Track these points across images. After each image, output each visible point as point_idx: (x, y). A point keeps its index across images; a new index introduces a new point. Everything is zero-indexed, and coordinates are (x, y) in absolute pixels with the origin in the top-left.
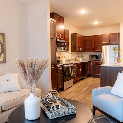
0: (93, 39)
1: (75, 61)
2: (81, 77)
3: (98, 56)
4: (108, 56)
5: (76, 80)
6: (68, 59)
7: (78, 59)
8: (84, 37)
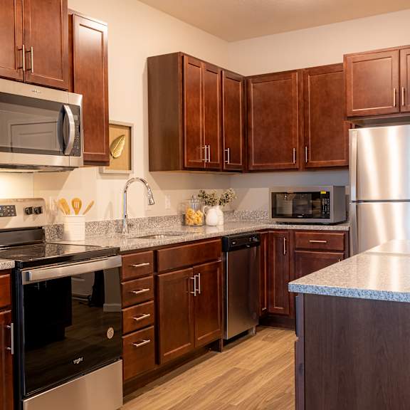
0: (295, 92)
1: (177, 227)
2: (204, 337)
3: (328, 195)
4: (395, 195)
5: (157, 361)
6: (120, 217)
7: (196, 216)
8: (236, 79)
